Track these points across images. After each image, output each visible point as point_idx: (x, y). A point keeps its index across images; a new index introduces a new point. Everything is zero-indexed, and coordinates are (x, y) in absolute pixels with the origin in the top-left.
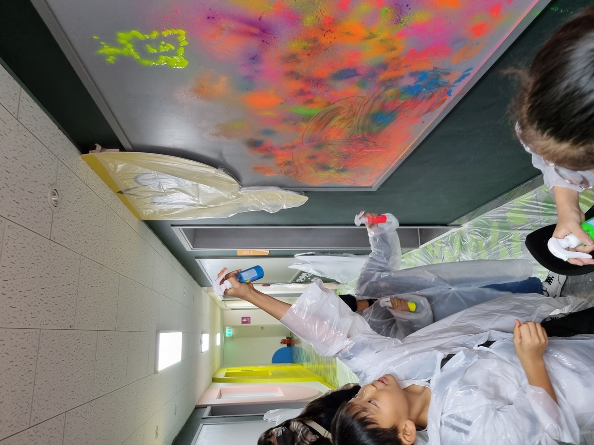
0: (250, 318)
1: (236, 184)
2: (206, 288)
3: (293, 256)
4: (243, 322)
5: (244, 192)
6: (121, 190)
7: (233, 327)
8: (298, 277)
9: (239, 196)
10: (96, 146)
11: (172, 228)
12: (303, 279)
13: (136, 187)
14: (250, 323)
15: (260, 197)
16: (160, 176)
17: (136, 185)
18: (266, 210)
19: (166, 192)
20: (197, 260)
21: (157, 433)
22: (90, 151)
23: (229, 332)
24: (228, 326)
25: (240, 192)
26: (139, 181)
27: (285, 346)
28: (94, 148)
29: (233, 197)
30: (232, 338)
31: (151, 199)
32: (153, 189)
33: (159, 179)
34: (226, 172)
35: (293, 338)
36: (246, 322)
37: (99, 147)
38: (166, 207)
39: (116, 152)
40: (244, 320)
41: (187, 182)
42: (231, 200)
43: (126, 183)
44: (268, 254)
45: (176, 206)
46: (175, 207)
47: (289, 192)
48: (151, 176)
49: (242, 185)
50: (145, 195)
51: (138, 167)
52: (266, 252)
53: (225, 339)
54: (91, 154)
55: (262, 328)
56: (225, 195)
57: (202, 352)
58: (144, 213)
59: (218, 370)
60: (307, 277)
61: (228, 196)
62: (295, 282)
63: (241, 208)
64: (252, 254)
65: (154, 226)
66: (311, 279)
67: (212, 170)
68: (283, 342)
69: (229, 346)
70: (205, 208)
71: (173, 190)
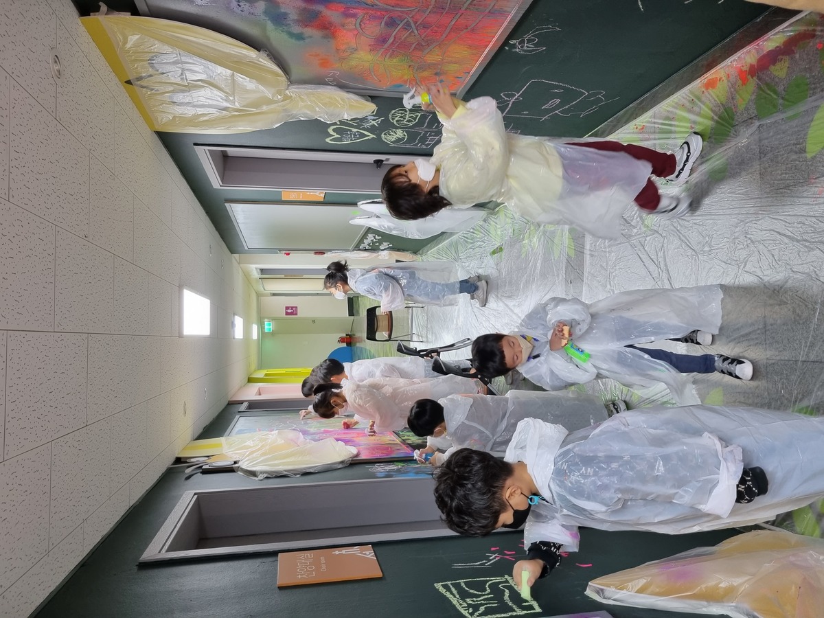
0: (296, 307)
1: (283, 78)
2: (236, 256)
3: (355, 204)
4: (287, 314)
5: (293, 91)
6: (131, 78)
7: (274, 319)
8: (361, 241)
9: (286, 98)
10: (100, 6)
11: (196, 147)
12: (369, 245)
13: (151, 76)
14: (296, 314)
15: (314, 99)
16: (184, 59)
17: (151, 71)
18: (322, 120)
19: (190, 85)
20: (227, 205)
21: (185, 410)
22: (91, 14)
23: (268, 327)
24: (268, 318)
25: (287, 92)
26: (155, 65)
27: (344, 345)
28: (97, 9)
29: (279, 97)
30: (273, 334)
31: (170, 97)
32: (173, 80)
33: (183, 63)
34: (270, 58)
35: (354, 335)
36: (291, 314)
37: (104, 8)
38: (190, 112)
39: (126, 16)
40: (289, 311)
41: (220, 69)
42: (276, 102)
43: (137, 68)
44: (322, 200)
45: (203, 109)
46: (201, 111)
47: (351, 96)
48: (172, 58)
49: (291, 82)
50: (162, 89)
51: (156, 42)
52: (319, 195)
53: (263, 334)
54: (93, 17)
55: (314, 321)
56: (268, 93)
57: (234, 338)
58: (159, 120)
59: (255, 371)
60: (374, 240)
61: (273, 96)
62: (357, 248)
63: (289, 116)
64: (301, 198)
65: (171, 142)
66: (380, 245)
67: (251, 53)
68: (342, 340)
69: (269, 345)
70: (241, 114)
71: (199, 83)
